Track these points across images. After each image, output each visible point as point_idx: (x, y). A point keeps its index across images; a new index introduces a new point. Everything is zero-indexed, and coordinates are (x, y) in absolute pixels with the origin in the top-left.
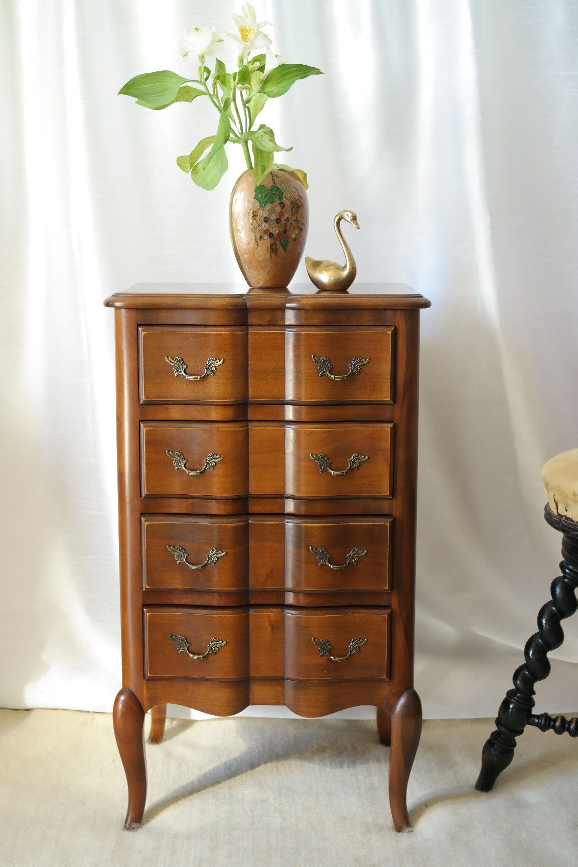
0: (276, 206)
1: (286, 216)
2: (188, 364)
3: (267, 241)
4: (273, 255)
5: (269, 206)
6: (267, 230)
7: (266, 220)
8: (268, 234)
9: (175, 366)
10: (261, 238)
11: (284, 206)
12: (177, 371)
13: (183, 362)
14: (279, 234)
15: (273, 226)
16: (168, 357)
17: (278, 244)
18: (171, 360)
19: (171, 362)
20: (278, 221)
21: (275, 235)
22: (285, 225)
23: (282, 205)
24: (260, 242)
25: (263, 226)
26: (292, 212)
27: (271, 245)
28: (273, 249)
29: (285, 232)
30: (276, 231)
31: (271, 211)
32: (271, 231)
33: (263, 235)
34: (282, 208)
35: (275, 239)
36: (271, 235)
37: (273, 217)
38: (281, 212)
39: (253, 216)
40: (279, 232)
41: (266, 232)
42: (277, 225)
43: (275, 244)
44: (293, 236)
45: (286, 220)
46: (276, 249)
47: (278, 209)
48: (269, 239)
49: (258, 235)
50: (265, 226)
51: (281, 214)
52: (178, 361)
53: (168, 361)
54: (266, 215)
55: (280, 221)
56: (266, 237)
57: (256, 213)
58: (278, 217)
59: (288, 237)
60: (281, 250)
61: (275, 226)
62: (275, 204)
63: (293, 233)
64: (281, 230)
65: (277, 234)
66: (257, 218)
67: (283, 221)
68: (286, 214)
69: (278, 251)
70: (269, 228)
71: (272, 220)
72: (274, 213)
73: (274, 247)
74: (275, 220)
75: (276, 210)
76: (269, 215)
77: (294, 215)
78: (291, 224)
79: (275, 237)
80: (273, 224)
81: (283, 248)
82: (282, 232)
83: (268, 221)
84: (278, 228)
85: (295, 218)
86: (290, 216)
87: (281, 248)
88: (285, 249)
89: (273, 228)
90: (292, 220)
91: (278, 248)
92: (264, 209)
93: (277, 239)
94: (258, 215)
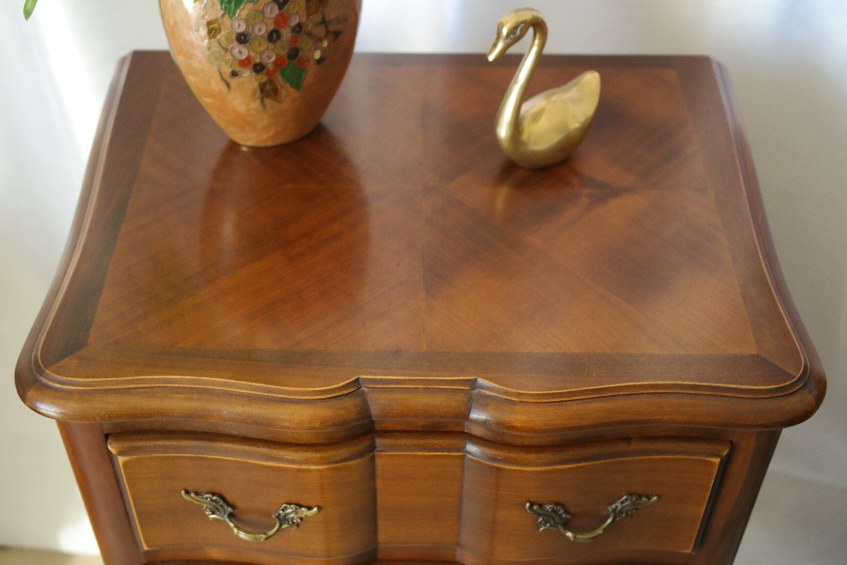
0: (266, 5)
1: (295, 21)
3: (249, 80)
4: (268, 102)
5: (246, 7)
6: (248, 59)
7: (242, 39)
8: (251, 66)
10: (234, 74)
11: (286, 1)
14: (278, 63)
15: (262, 48)
17: (279, 80)
20: (273, 36)
22: (293, 41)
24: (234, 82)
25: (236, 51)
26: (308, 8)
27: (262, 87)
28: (268, 91)
29: (294, 54)
30: (270, 60)
32: (257, 59)
33: (238, 68)
34: (281, 6)
35: (268, 74)
36: (258, 68)
37: (262, 30)
38: (281, 15)
39: (210, 32)
40: (278, 58)
41: (243, 63)
42: (271, 46)
43: (271, 82)
44: (317, 55)
45: (293, 31)
46: (275, 91)
48: (254, 74)
49: (227, 70)
50: (240, 52)
51: (282, 20)
54: (242, 29)
55: (279, 36)
56: (247, 74)
57: (216, 25)
58: (272, 27)
59: (302, 63)
60: (286, 90)
61: (267, 48)
63: (315, 50)
64: (284, 53)
65: (272, 65)
66: (218, 37)
67: (286, 34)
68: (292, 18)
69: (279, 92)
70: (252, 53)
71: (256, 36)
72: (262, 21)
73: (268, 87)
74: (266, 36)
75: (267, 15)
76: (247, 27)
77: (316, 11)
78: (309, 34)
79: (268, 71)
80: (260, 45)
81: (291, 85)
82: (286, 57)
83: (248, 41)
84: (273, 50)
85: (318, 18)
86: (304, 19)
87: (288, 85)
88: (297, 85)
89: (261, 54)
90: (311, 25)
91: (279, 87)
92: (234, 14)
93: (274, 71)
94: (220, 30)
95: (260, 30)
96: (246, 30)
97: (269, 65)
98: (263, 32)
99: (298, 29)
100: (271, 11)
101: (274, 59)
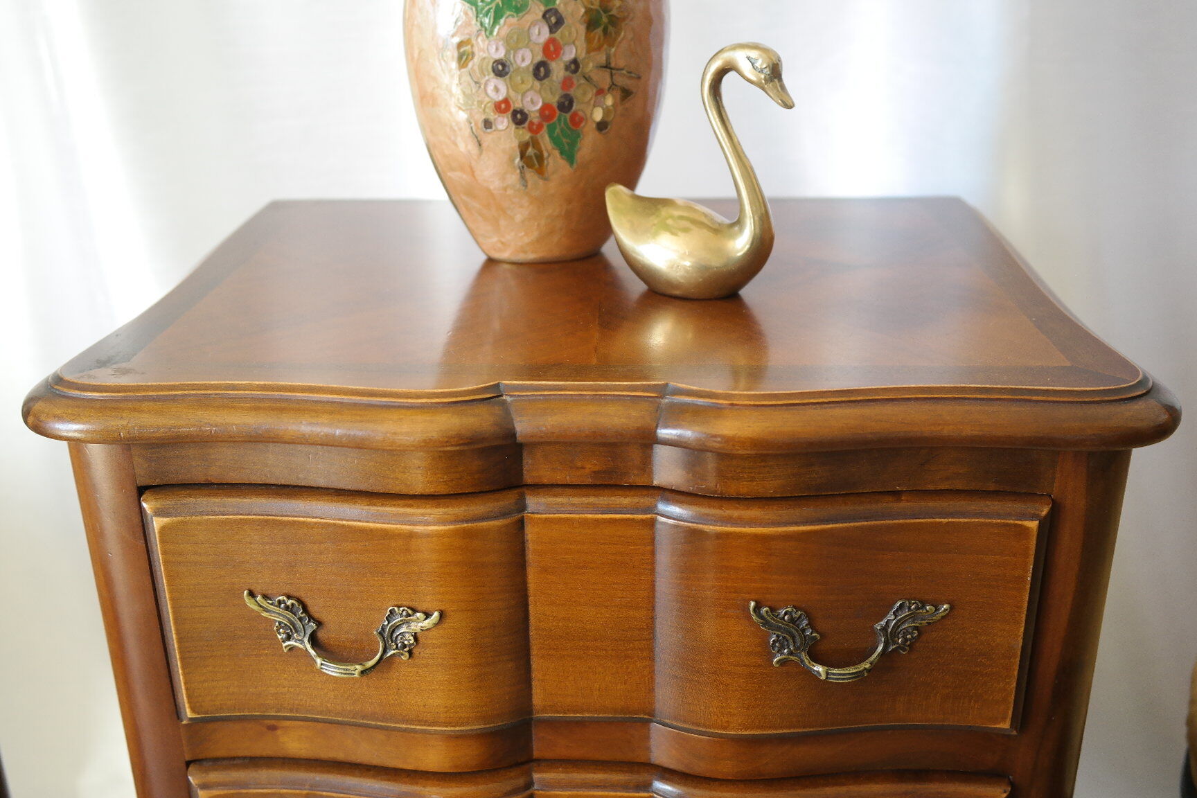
0: (533, 24)
1: (569, 54)
2: (322, 616)
3: (506, 136)
4: (530, 175)
5: (508, 23)
6: (506, 101)
7: (501, 69)
8: (509, 114)
9: (280, 623)
10: (488, 124)
11: (560, 22)
12: (289, 638)
13: (305, 610)
14: (545, 114)
15: (525, 87)
16: (252, 594)
17: (545, 141)
18: (264, 604)
19: (267, 611)
20: (540, 71)
21: (534, 118)
22: (566, 83)
23: (554, 20)
24: (488, 138)
25: (490, 88)
26: (589, 40)
27: (523, 147)
28: (531, 159)
29: (566, 104)
30: (533, 103)
31: (515, 42)
32: (517, 104)
33: (492, 116)
34: (553, 28)
35: (535, 129)
36: (519, 118)
37: (525, 59)
38: (552, 41)
39: (460, 57)
40: (546, 106)
41: (502, 107)
42: (537, 84)
43: (535, 143)
44: (598, 115)
45: (567, 68)
46: (540, 158)
47: (541, 34)
48: (513, 127)
49: (480, 118)
50: (497, 90)
51: (552, 49)
52: (287, 608)
53: (256, 608)
54: (500, 55)
55: (548, 74)
56: (503, 122)
57: (468, 48)
58: (539, 57)
59: (577, 121)
60: (555, 161)
61: (532, 88)
62: (529, 18)
63: (594, 106)
64: (554, 100)
65: (538, 115)
66: (470, 65)
67: (558, 70)
68: (567, 49)
69: (546, 162)
70: (512, 94)
71: (519, 68)
72: (527, 46)
73: (530, 151)
74: (531, 69)
75: (534, 37)
76: (507, 53)
77: (599, 49)
78: (588, 79)
79: (532, 123)
80: (523, 82)
81: (561, 153)
82: (555, 105)
83: (507, 73)
84: (540, 92)
85: (601, 58)
86: (582, 55)
87: (557, 153)
88: (569, 156)
89: (523, 95)
90: (591, 65)
91: (546, 154)
92: (491, 33)
93: (540, 127)
94: (473, 54)
95: (523, 60)
96: (505, 56)
97: (532, 115)
98: (527, 62)
99: (573, 67)
100: (539, 34)
101: (540, 105)
